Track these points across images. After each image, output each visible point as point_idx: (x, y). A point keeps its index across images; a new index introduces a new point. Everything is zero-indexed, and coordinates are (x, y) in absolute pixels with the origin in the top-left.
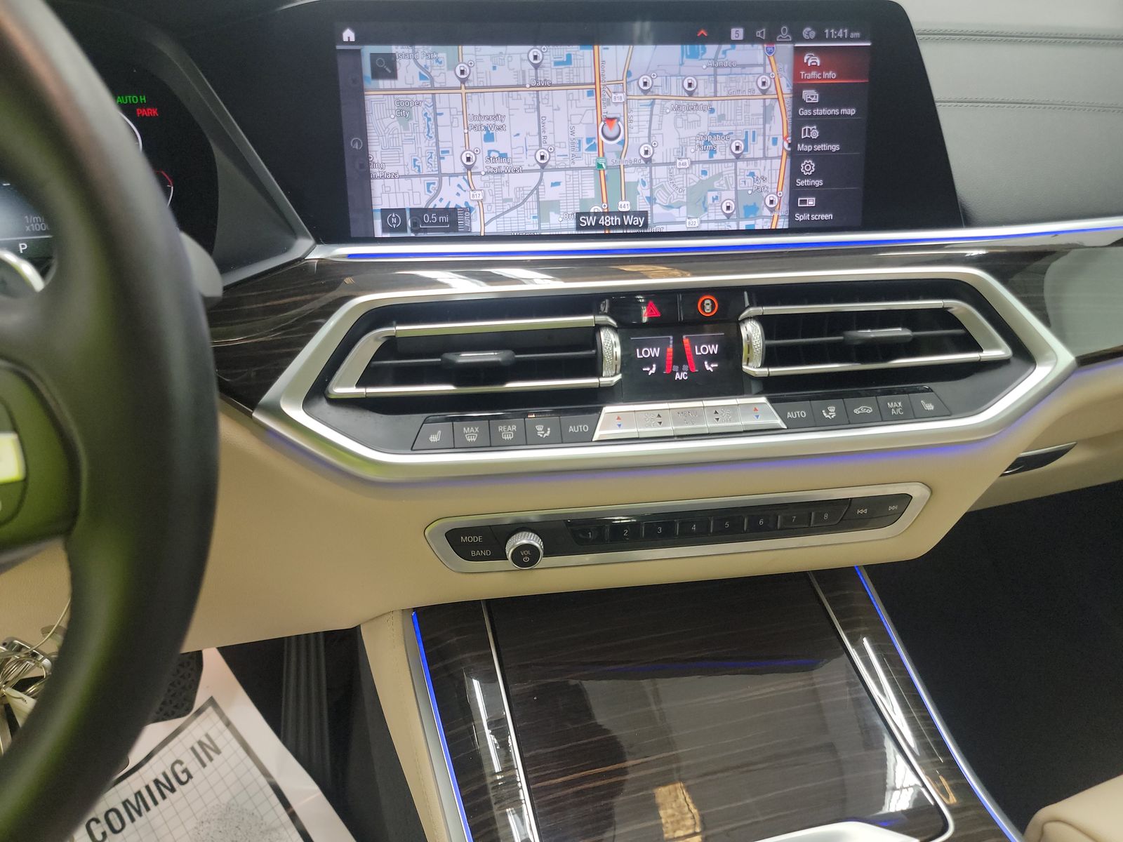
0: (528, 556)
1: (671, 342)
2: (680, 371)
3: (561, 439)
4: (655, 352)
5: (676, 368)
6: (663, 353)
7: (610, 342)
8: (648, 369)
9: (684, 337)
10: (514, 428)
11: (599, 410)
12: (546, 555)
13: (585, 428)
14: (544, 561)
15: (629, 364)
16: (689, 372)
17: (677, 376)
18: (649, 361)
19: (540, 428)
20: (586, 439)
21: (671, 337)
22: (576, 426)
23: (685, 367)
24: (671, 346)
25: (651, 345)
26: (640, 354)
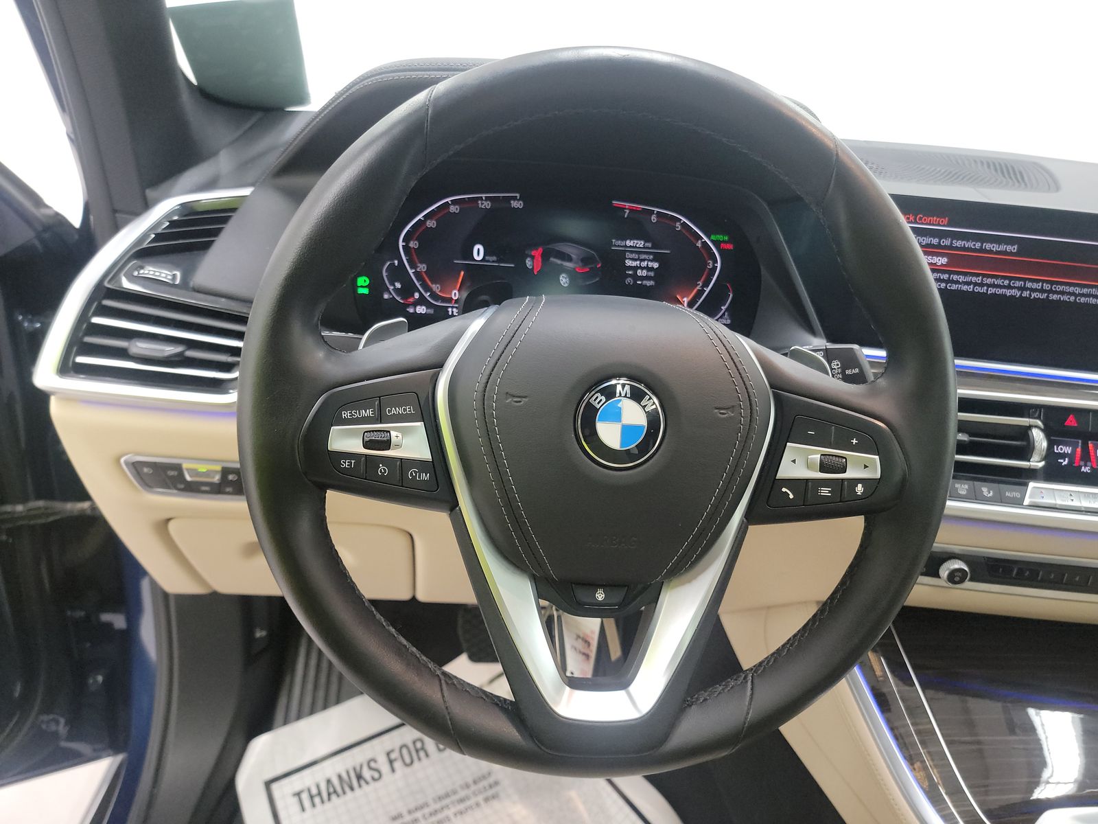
0: (959, 576)
1: (1080, 444)
2: (1086, 466)
3: (1000, 500)
4: (1068, 450)
5: (1082, 463)
6: (1074, 451)
7: (1039, 437)
8: (1062, 461)
9: (1089, 442)
10: (966, 487)
11: (1026, 485)
12: (971, 580)
13: (1018, 495)
14: (968, 584)
15: (1050, 456)
16: (1092, 467)
17: (1083, 469)
18: (1063, 456)
19: (985, 490)
20: (1018, 503)
21: (1080, 441)
22: (1011, 492)
23: (1089, 464)
24: (1080, 447)
25: (1066, 444)
26: (1058, 449)
